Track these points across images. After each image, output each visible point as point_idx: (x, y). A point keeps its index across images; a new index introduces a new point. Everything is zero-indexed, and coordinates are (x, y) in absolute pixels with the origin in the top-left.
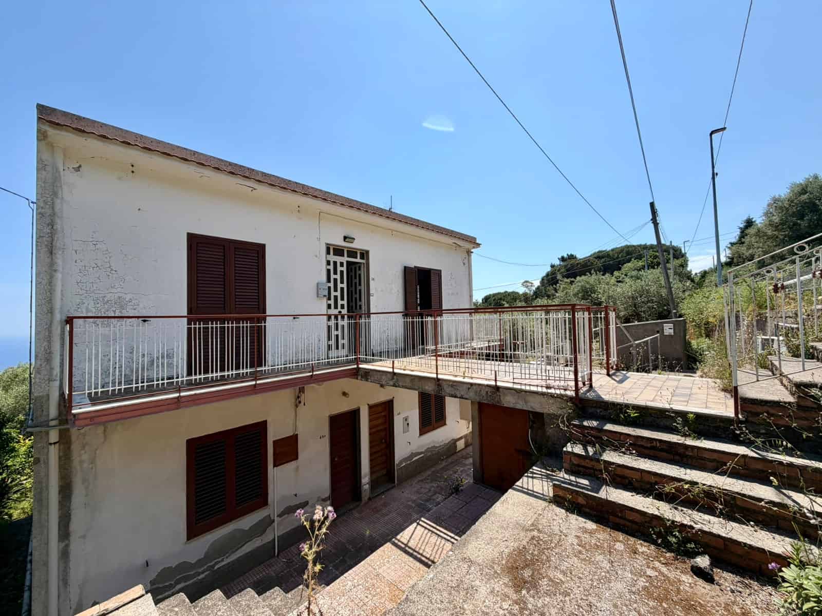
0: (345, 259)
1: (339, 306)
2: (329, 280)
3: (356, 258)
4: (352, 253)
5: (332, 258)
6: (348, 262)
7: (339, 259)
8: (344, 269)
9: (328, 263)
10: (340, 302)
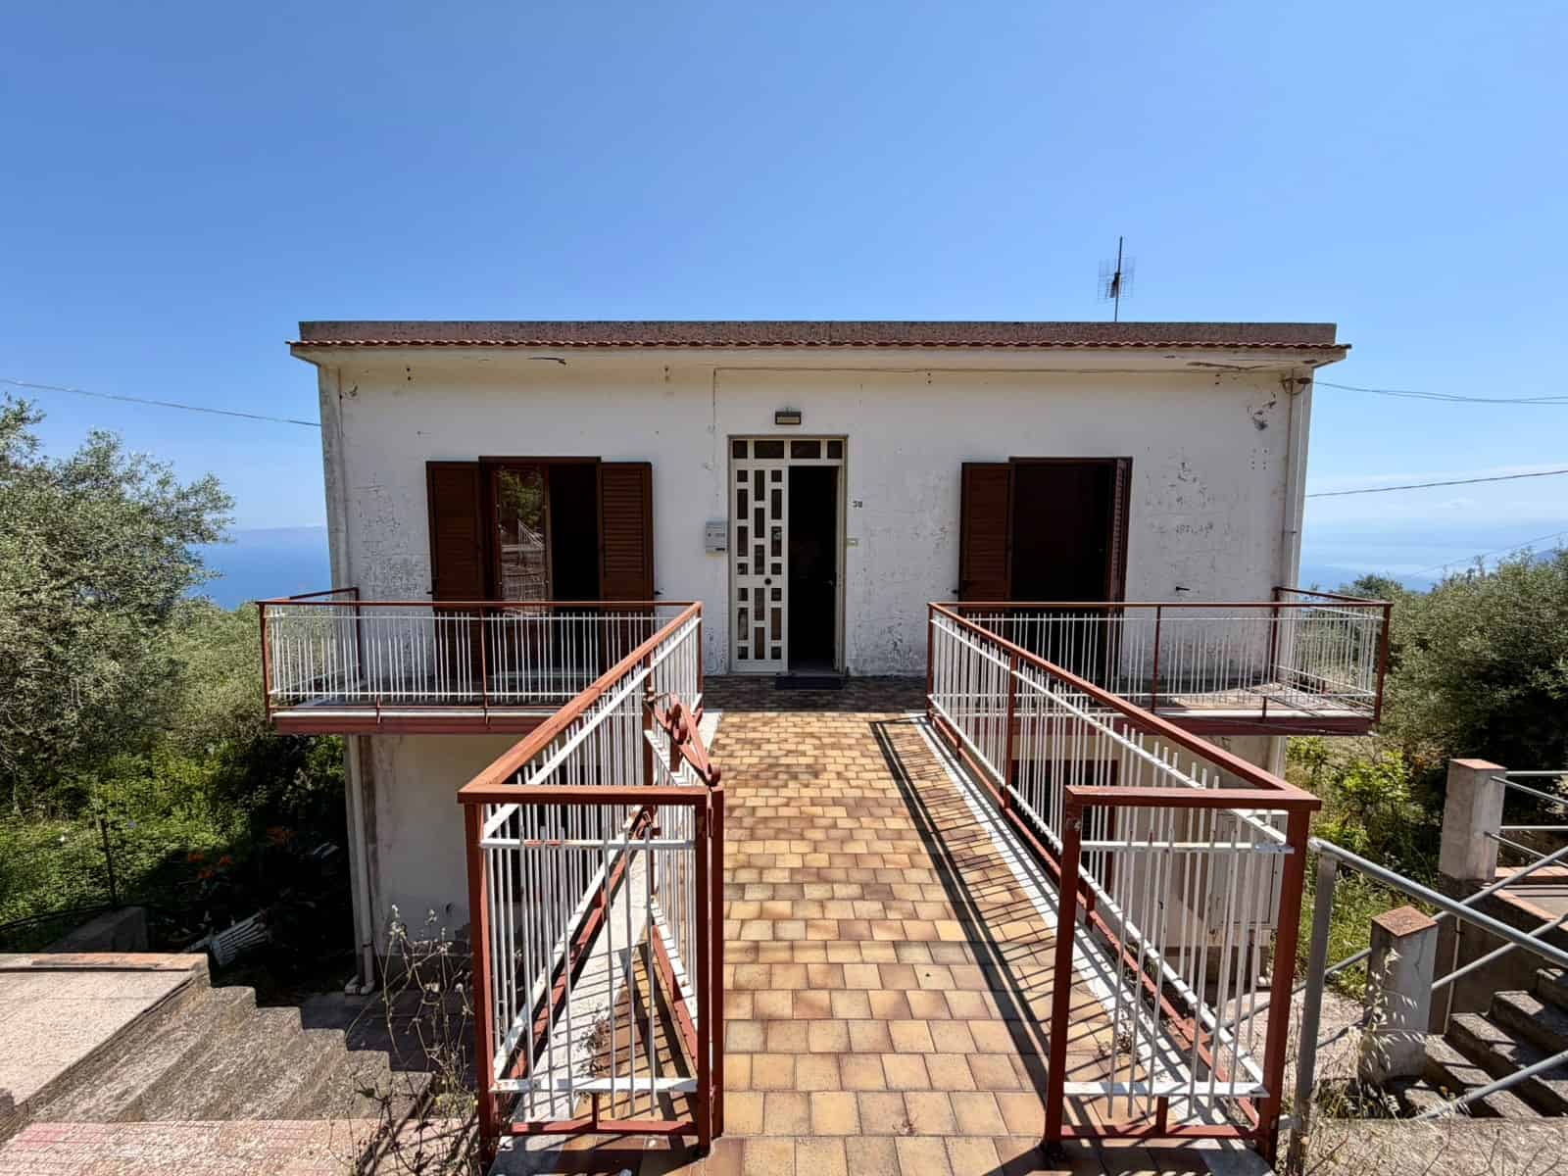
0: (784, 464)
1: (768, 568)
2: (742, 514)
3: (818, 456)
4: (806, 447)
5: (751, 464)
6: (792, 469)
7: (768, 465)
8: (784, 485)
9: (743, 476)
10: (769, 560)
